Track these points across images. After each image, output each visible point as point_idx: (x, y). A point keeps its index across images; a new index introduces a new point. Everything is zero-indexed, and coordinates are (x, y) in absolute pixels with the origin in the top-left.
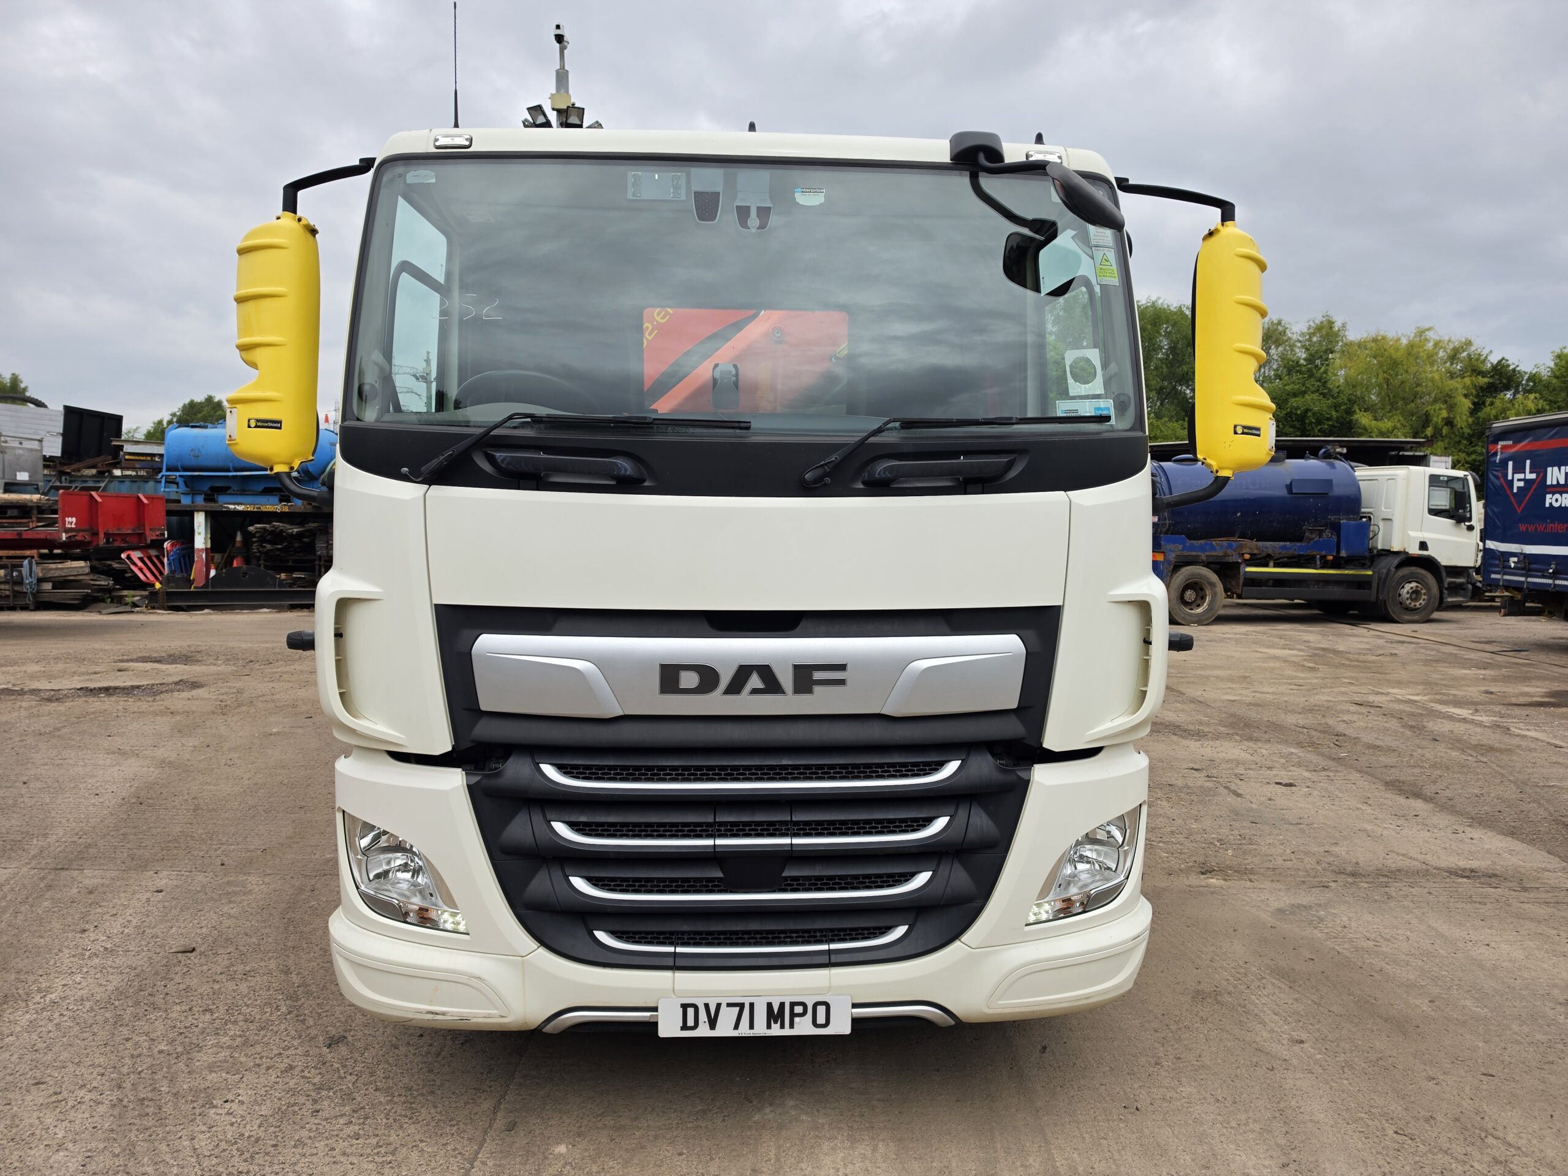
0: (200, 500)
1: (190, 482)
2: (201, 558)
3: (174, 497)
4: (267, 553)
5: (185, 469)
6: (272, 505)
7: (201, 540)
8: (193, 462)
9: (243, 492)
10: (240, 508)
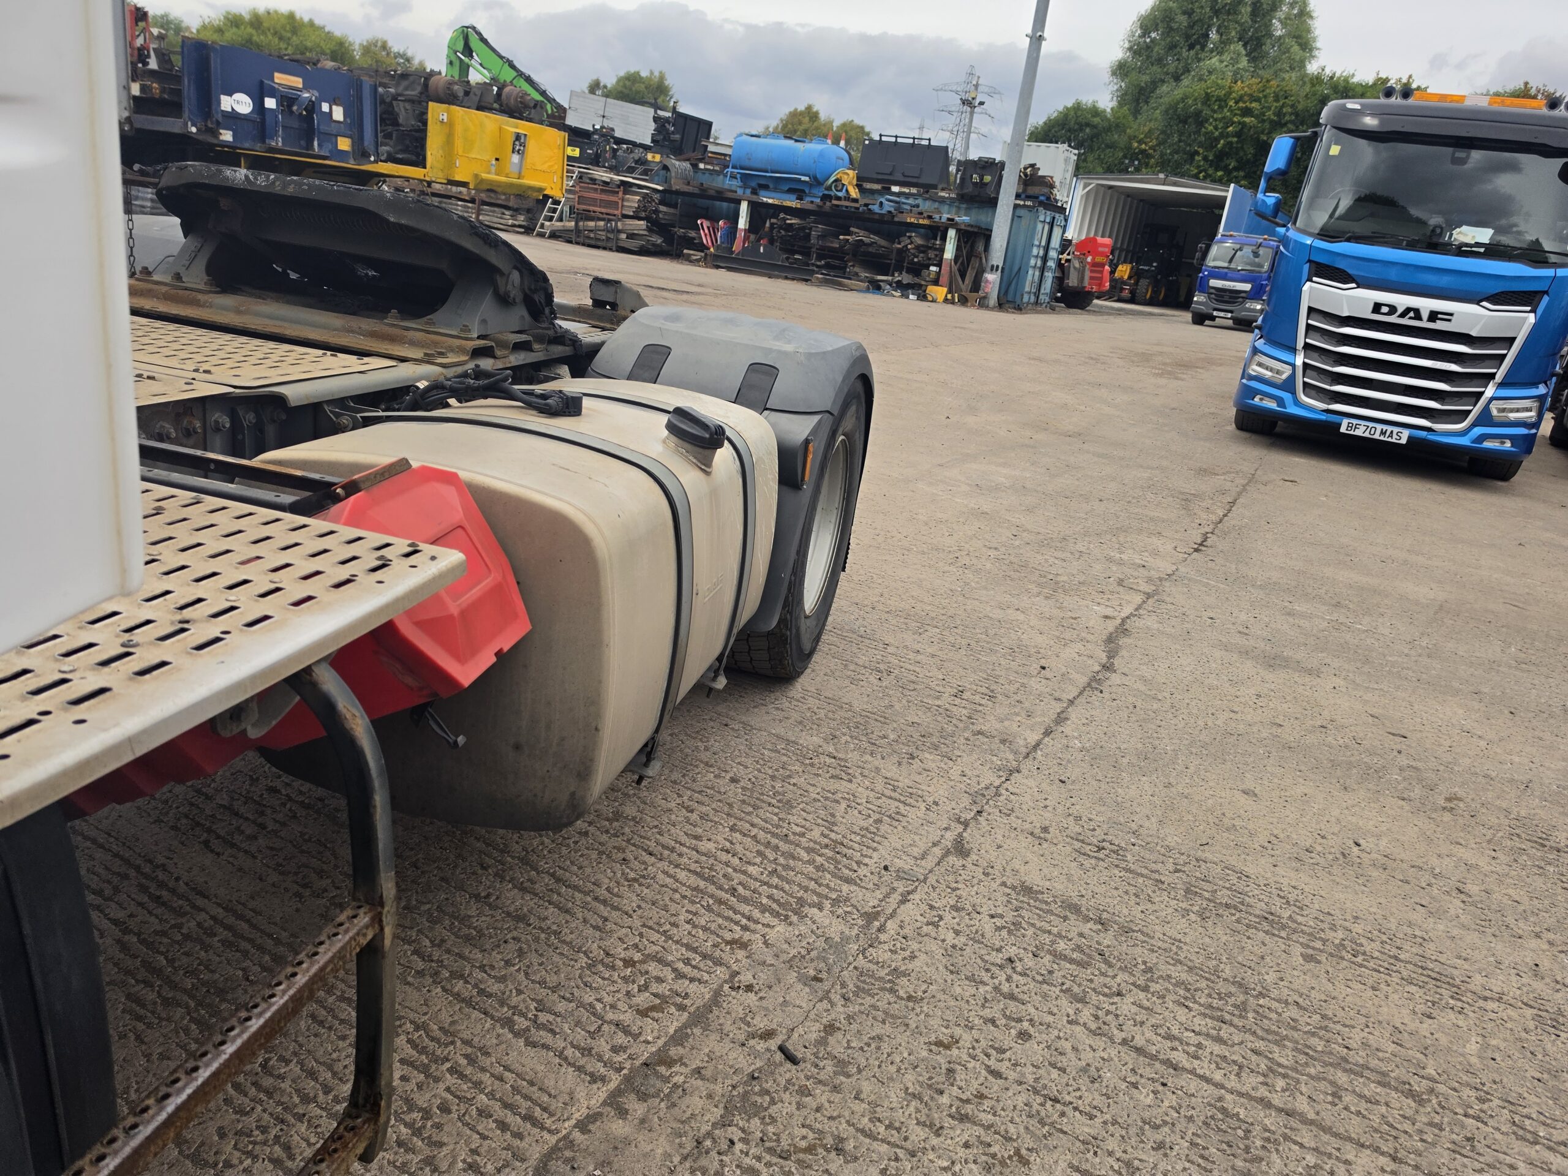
0: (748, 191)
1: (745, 177)
2: (741, 235)
3: (733, 188)
4: (781, 237)
5: (742, 168)
6: (792, 202)
7: (742, 223)
8: (747, 163)
9: (775, 190)
10: (770, 201)
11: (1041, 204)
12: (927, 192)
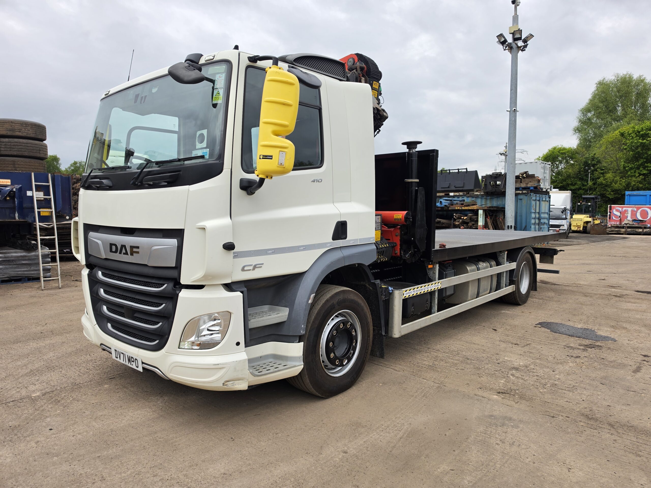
11: (532, 191)
12: (468, 193)
